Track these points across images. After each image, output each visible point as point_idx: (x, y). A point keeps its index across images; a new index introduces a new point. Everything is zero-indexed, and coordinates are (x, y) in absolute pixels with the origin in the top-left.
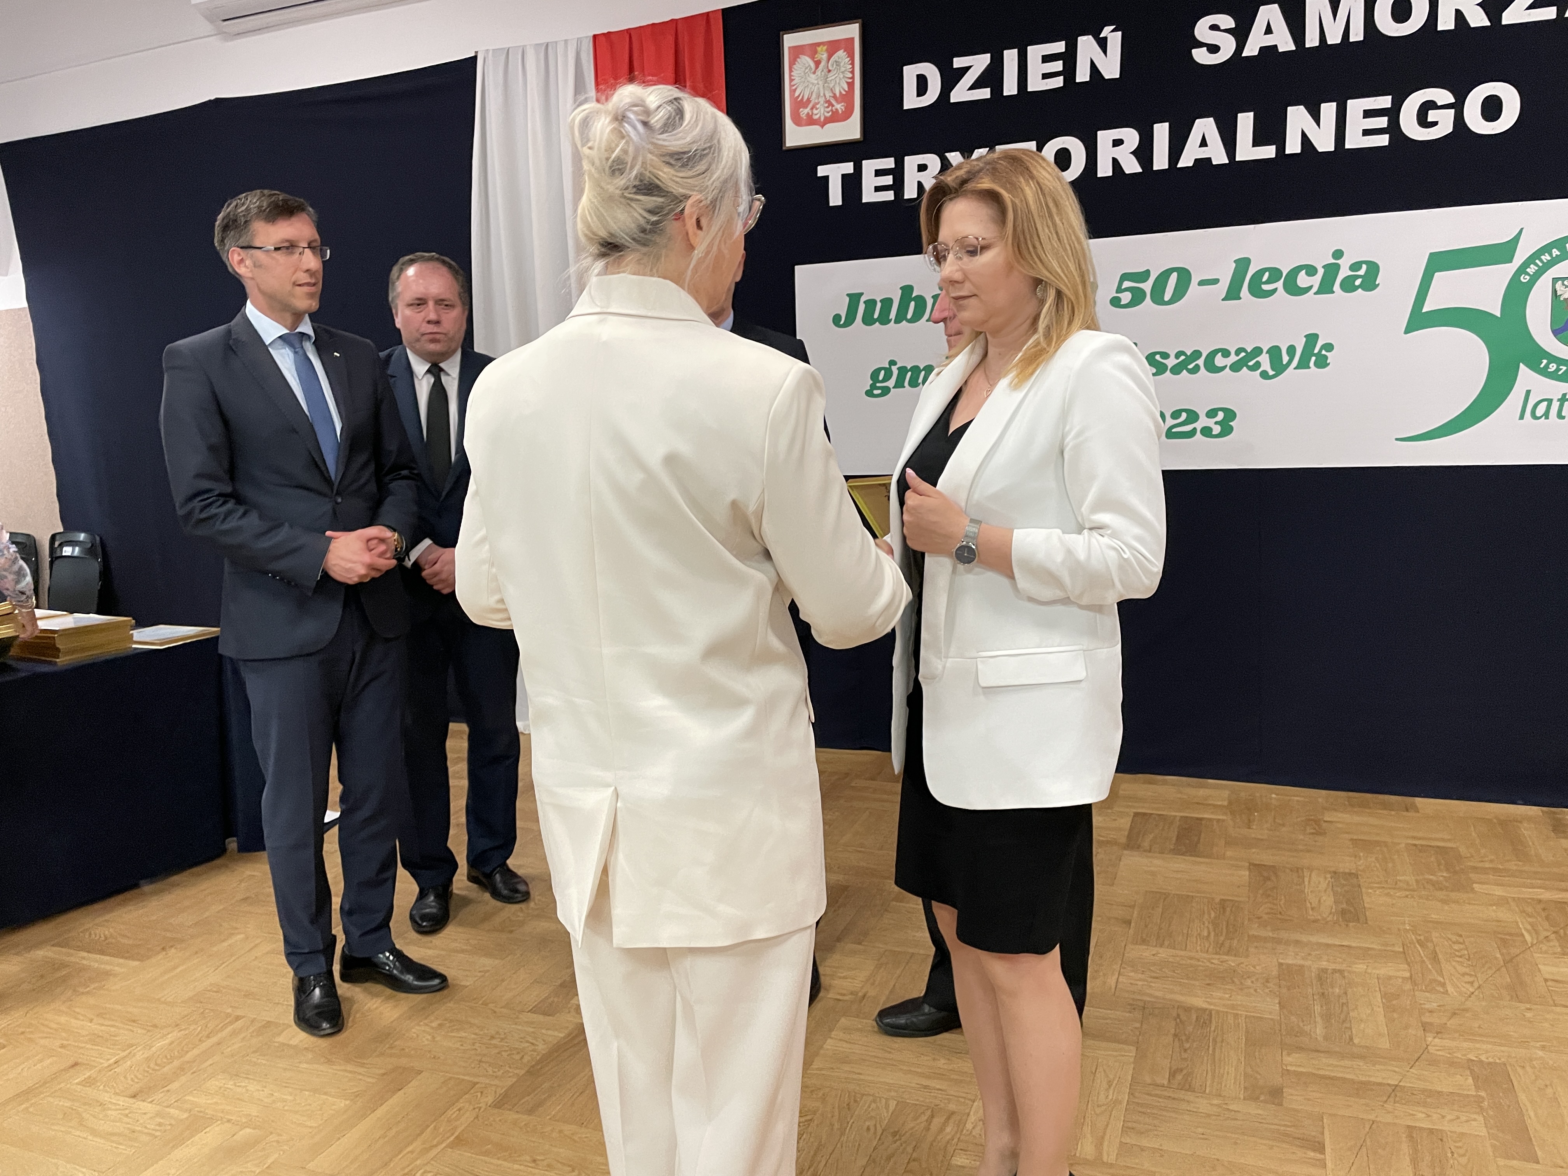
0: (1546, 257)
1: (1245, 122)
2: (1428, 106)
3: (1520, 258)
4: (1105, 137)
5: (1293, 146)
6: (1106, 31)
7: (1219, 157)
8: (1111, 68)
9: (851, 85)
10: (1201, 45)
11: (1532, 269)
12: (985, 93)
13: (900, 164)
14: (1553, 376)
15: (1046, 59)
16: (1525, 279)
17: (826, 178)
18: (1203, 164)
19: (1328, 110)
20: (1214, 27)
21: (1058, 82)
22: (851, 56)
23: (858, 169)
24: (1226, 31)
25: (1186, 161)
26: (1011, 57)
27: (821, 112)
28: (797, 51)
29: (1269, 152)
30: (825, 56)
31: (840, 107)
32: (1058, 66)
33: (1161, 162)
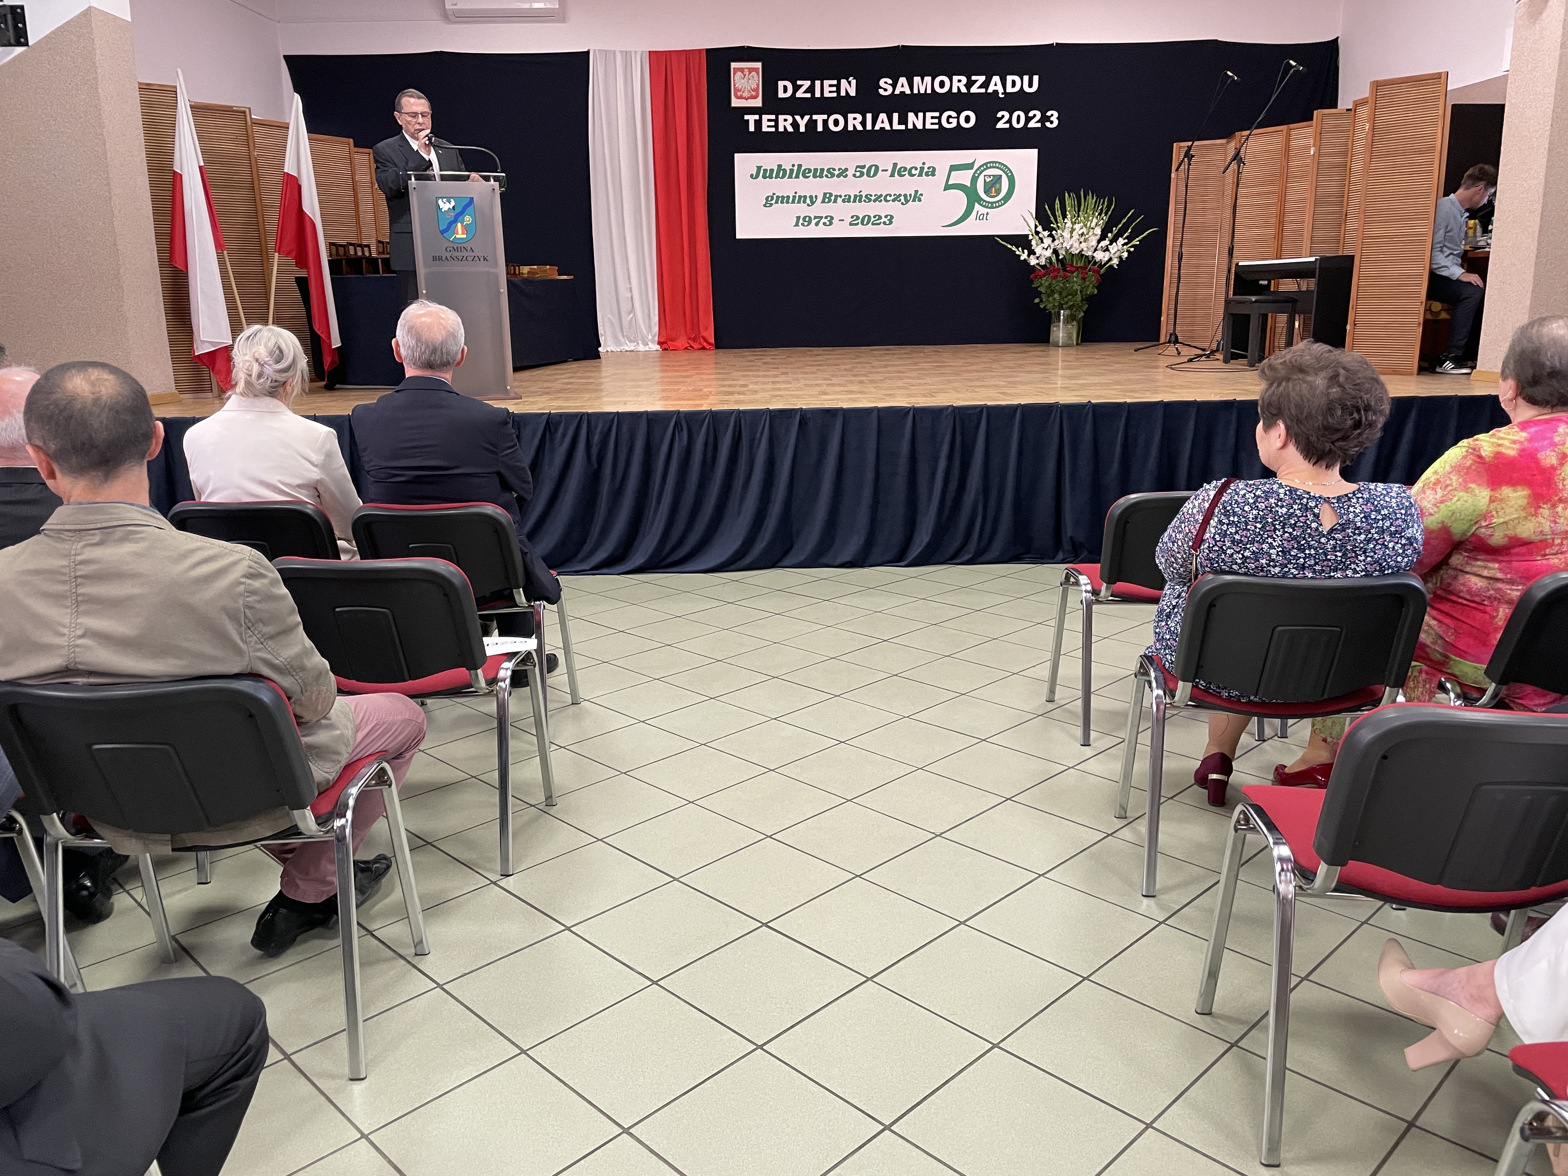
0: (982, 168)
1: (896, 116)
2: (949, 117)
3: (975, 168)
4: (850, 116)
5: (910, 126)
6: (851, 79)
7: (888, 128)
8: (853, 93)
9: (758, 86)
10: (882, 88)
11: (978, 172)
12: (808, 95)
13: (777, 118)
14: (984, 206)
15: (830, 86)
16: (976, 175)
17: (748, 120)
18: (882, 129)
19: (921, 115)
20: (886, 83)
21: (835, 95)
22: (758, 74)
23: (761, 118)
24: (890, 84)
25: (877, 128)
26: (818, 83)
27: (746, 95)
28: (736, 70)
29: (903, 127)
30: (747, 73)
31: (754, 93)
32: (834, 89)
33: (869, 127)
